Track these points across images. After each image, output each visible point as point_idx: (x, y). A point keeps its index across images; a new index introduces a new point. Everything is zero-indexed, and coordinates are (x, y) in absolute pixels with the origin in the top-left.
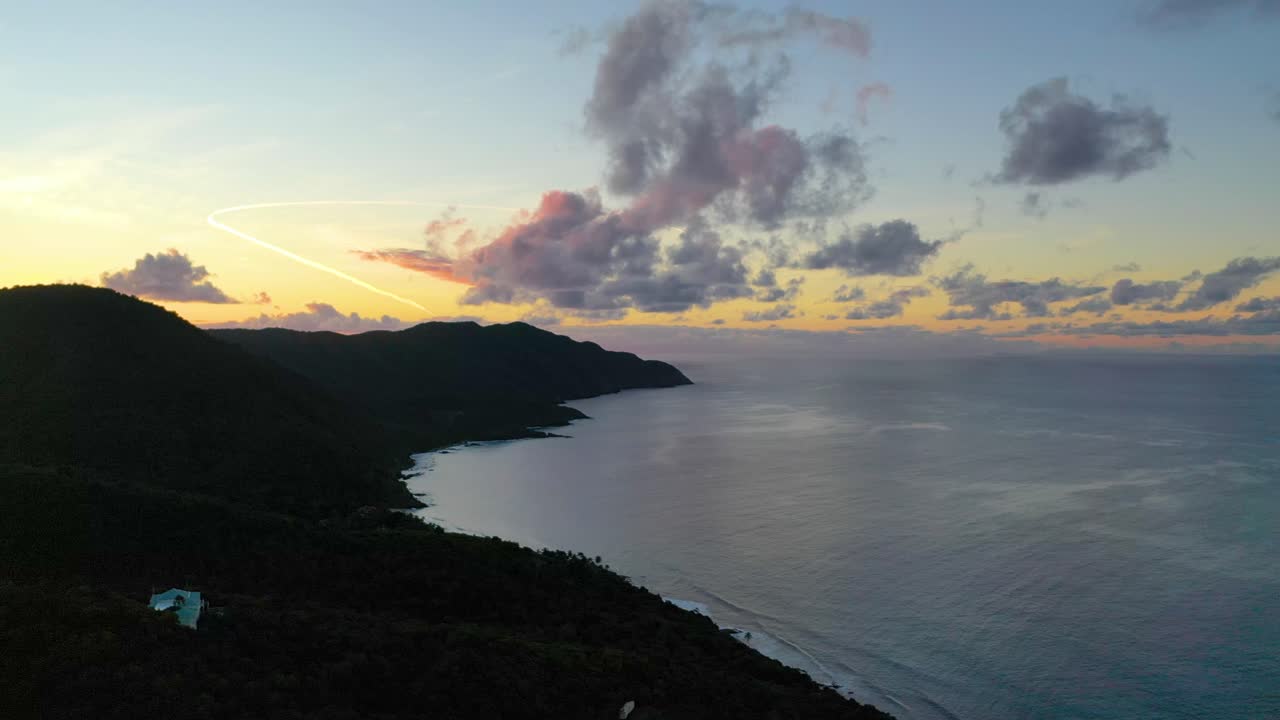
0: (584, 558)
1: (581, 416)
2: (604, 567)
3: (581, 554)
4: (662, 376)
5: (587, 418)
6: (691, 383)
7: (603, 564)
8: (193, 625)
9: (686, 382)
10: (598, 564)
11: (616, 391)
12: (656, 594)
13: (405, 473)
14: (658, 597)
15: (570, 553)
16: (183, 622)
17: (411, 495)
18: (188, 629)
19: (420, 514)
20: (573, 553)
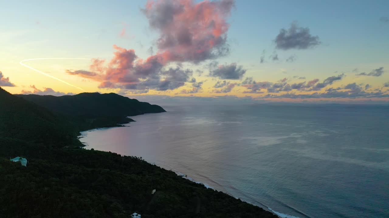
0: (137, 158)
1: (133, 121)
2: (143, 160)
3: (135, 157)
4: (157, 109)
5: (135, 121)
6: (166, 111)
7: (143, 159)
8: (26, 166)
9: (164, 111)
10: (141, 159)
11: (143, 114)
12: (159, 166)
13: (78, 137)
14: (159, 167)
15: (132, 157)
16: (23, 165)
17: (81, 142)
18: (24, 166)
19: (84, 148)
20: (133, 156)
